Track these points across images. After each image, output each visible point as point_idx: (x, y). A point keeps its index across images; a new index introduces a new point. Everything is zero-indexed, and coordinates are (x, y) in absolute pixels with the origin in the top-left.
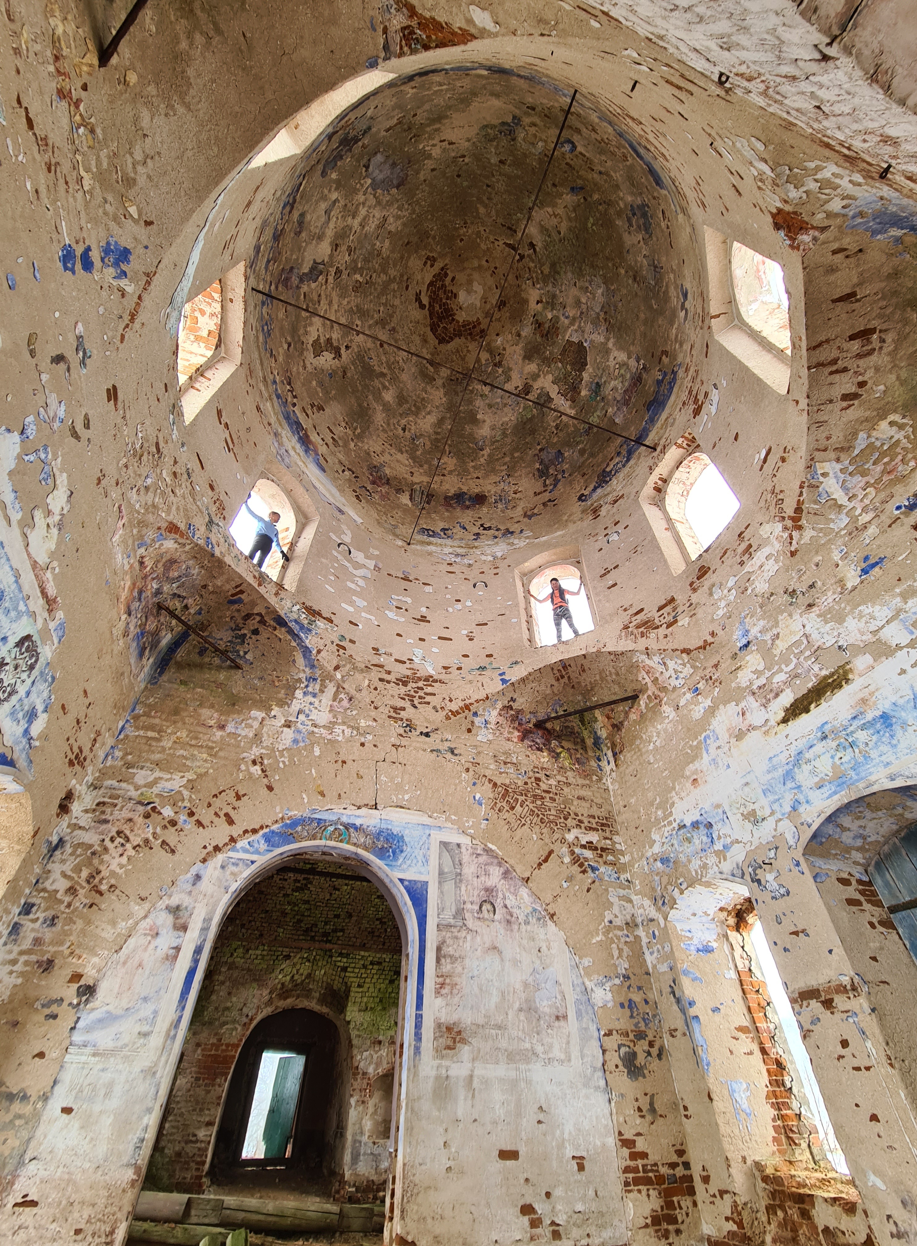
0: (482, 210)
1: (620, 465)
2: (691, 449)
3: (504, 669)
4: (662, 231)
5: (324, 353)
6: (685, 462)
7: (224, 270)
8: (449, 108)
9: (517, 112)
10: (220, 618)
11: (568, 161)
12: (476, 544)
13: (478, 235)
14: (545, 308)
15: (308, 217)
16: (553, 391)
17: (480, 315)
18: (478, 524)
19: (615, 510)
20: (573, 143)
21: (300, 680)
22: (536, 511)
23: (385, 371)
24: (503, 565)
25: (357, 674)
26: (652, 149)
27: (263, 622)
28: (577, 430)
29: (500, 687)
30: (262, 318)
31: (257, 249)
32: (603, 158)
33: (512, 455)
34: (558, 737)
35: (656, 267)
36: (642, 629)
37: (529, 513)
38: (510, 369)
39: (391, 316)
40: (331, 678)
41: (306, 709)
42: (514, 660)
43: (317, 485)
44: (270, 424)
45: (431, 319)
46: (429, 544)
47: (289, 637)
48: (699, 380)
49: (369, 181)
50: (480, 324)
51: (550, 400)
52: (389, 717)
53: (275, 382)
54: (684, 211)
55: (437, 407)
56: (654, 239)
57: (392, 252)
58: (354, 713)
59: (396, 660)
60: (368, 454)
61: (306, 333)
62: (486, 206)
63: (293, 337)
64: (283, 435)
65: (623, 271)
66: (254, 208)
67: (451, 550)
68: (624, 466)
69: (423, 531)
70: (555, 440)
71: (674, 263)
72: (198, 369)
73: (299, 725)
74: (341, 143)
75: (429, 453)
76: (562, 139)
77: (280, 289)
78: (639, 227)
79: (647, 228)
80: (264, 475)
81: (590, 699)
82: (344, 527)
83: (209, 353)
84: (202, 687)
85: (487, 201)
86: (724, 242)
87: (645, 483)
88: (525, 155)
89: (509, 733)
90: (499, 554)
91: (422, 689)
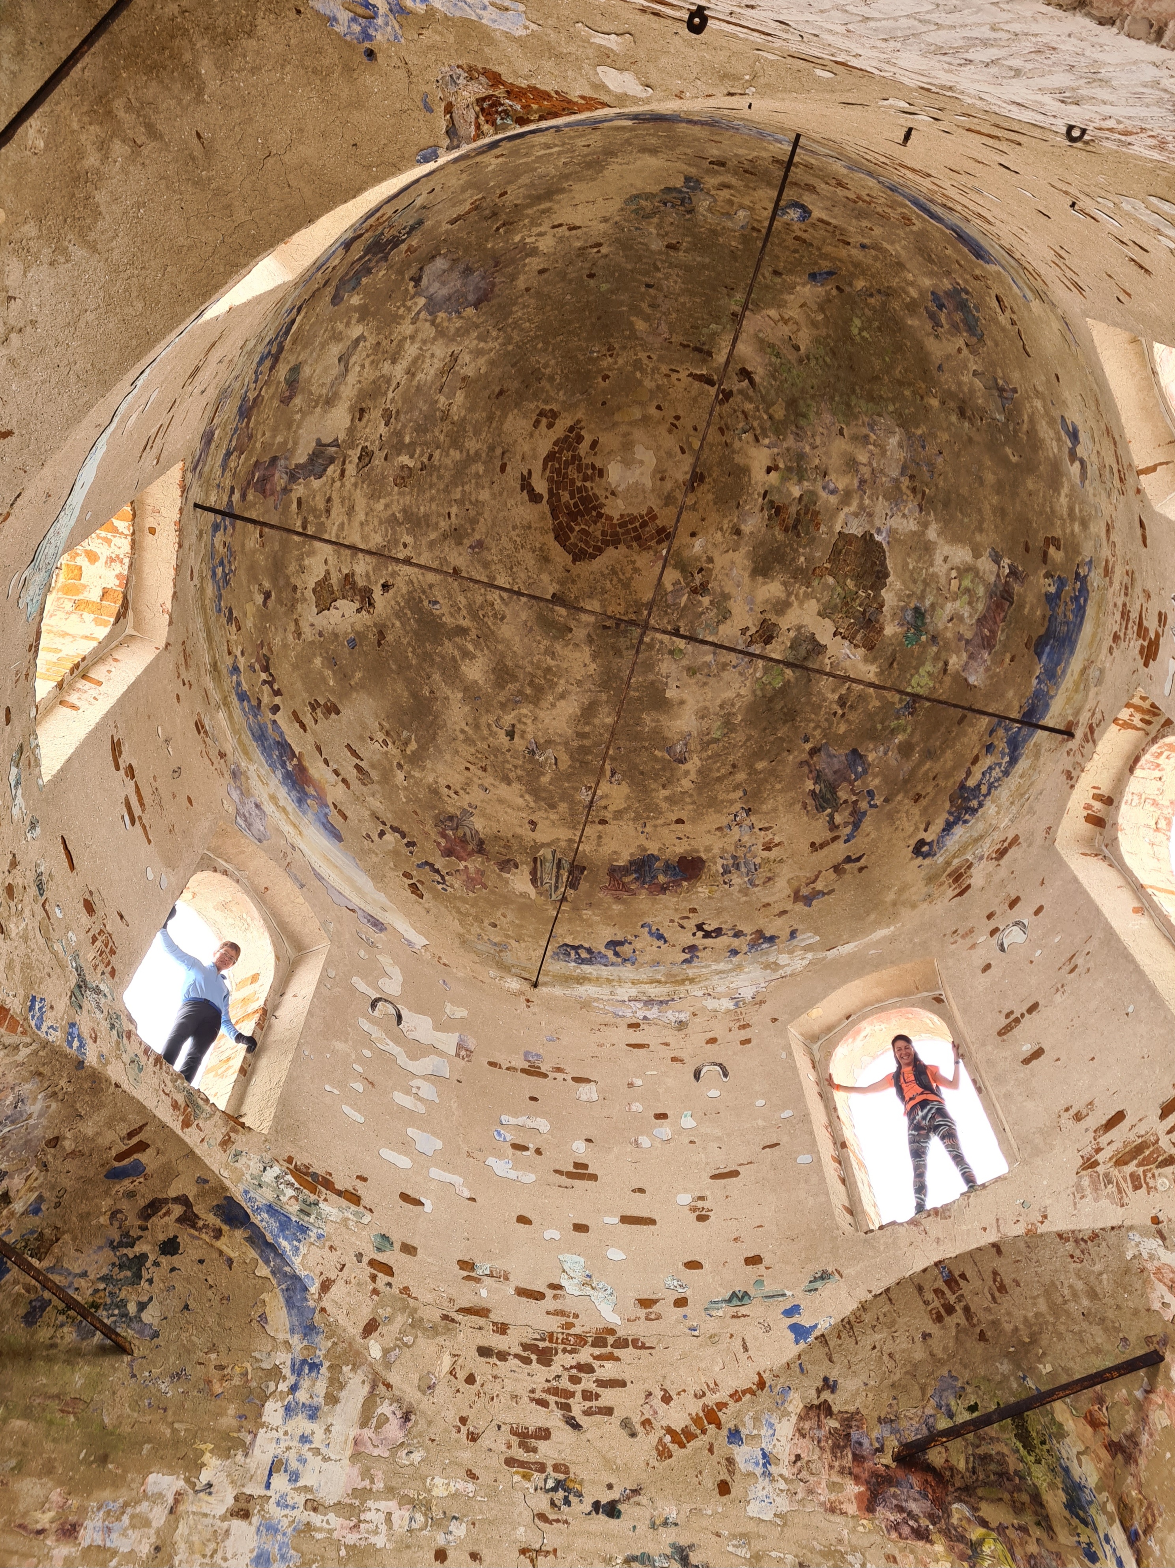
0: (641, 325)
1: (997, 773)
2: (1153, 729)
3: (795, 1294)
4: (1003, 329)
5: (339, 603)
6: (1146, 758)
7: (141, 485)
8: (566, 177)
9: (693, 171)
10: (85, 1217)
11: (799, 233)
12: (691, 972)
13: (637, 365)
14: (784, 479)
15: (306, 371)
16: (824, 631)
17: (654, 502)
18: (691, 924)
19: (1003, 872)
20: (803, 207)
21: (276, 1373)
22: (820, 885)
23: (466, 623)
24: (758, 1017)
25: (422, 1342)
26: (959, 208)
27: (189, 1219)
28: (887, 705)
29: (790, 1349)
30: (212, 552)
31: (208, 438)
32: (865, 223)
33: (751, 766)
34: (967, 1492)
35: (1001, 390)
36: (1131, 1167)
37: (805, 891)
38: (726, 597)
39: (474, 522)
40: (356, 1359)
41: (292, 1456)
42: (817, 1268)
43: (325, 870)
44: (222, 755)
45: (555, 517)
46: (582, 980)
47: (253, 1254)
48: (1138, 590)
49: (422, 301)
50: (654, 518)
51: (818, 649)
52: (510, 1462)
53: (235, 669)
54: (1040, 296)
55: (579, 683)
56: (989, 343)
57: (471, 409)
58: (417, 1457)
59: (522, 1292)
60: (435, 792)
61: (302, 569)
62: (647, 318)
63: (274, 580)
64: (252, 773)
65: (935, 403)
66: (204, 376)
67: (633, 992)
68: (1006, 773)
69: (568, 950)
70: (842, 728)
71: (1039, 381)
72: (77, 666)
73: (271, 1507)
74: (368, 251)
75: (569, 777)
76: (782, 203)
77: (250, 497)
78: (955, 326)
79: (972, 327)
80: (206, 864)
81: (1032, 1370)
82: (385, 960)
83: (102, 632)
84: (27, 1413)
85: (648, 310)
86: (1134, 341)
87: (1061, 809)
88: (714, 233)
89: (833, 1487)
90: (747, 993)
91: (587, 1368)
